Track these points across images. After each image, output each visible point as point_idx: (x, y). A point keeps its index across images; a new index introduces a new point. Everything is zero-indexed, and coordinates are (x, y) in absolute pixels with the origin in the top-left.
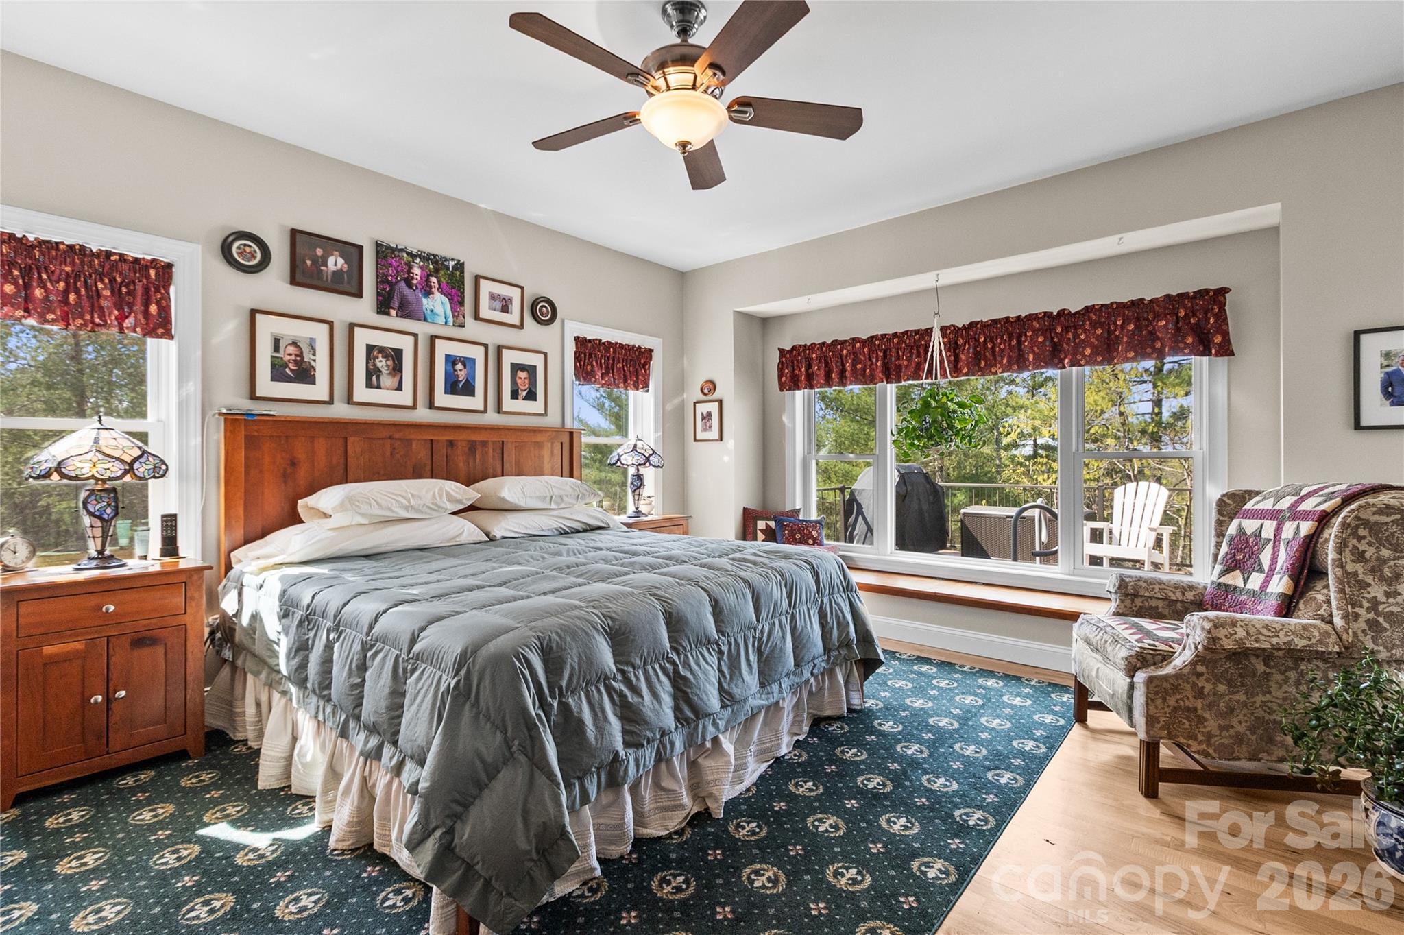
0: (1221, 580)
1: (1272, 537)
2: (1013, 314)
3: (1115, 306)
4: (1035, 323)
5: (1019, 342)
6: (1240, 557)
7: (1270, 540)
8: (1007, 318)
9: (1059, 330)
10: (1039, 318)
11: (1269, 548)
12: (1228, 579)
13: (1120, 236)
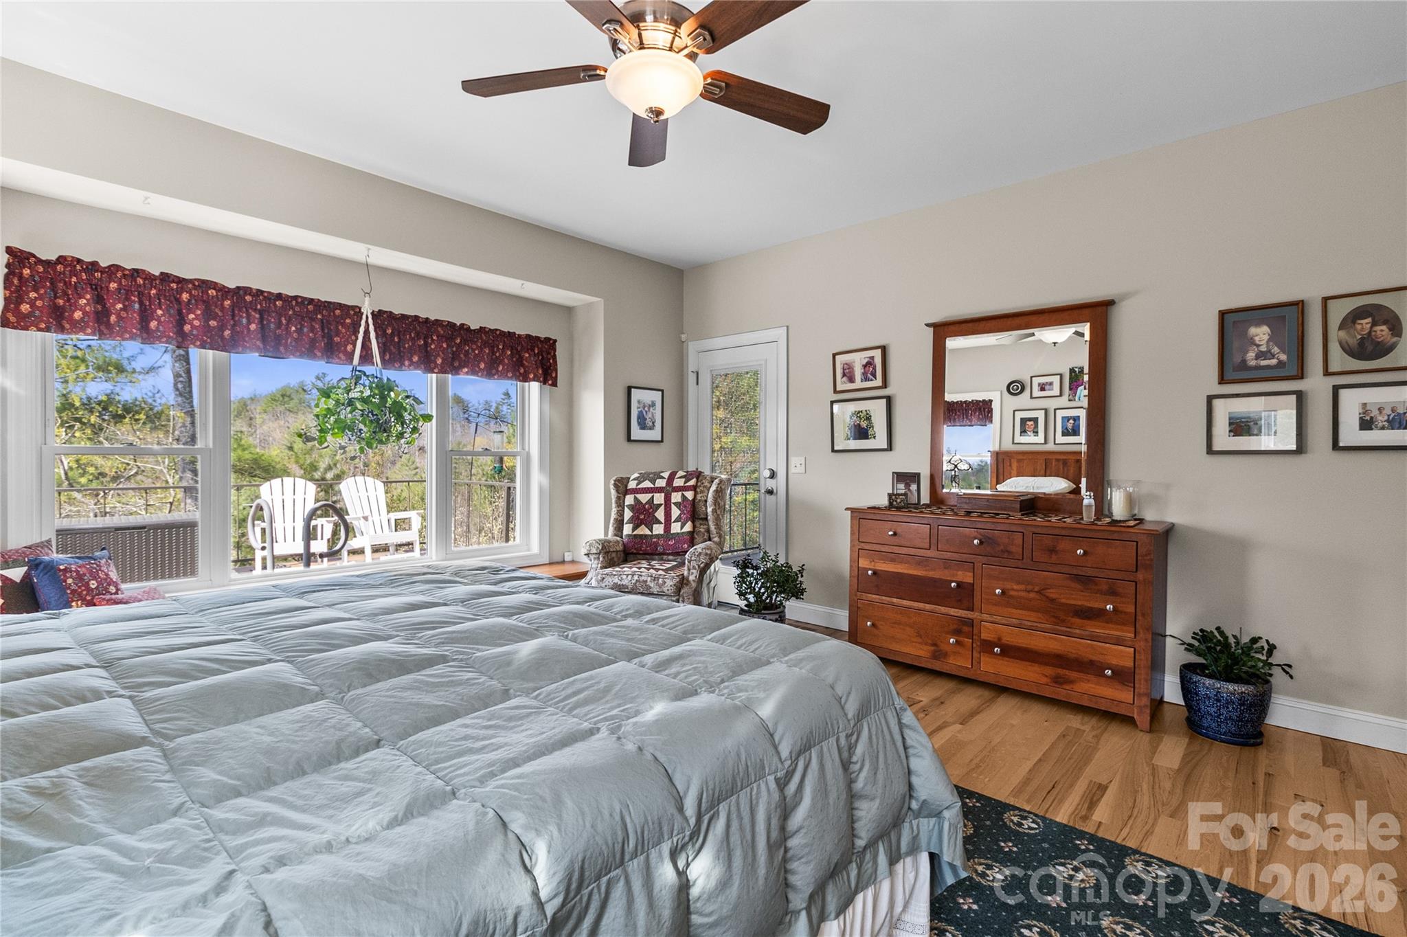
0: (634, 533)
1: (663, 502)
2: (423, 315)
3: (498, 333)
4: (440, 329)
5: (426, 344)
6: (642, 517)
7: (661, 505)
8: (416, 317)
9: (458, 341)
10: (443, 326)
11: (662, 509)
12: (639, 532)
13: (523, 282)
